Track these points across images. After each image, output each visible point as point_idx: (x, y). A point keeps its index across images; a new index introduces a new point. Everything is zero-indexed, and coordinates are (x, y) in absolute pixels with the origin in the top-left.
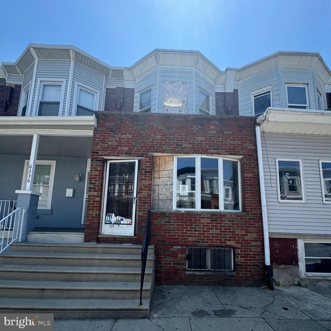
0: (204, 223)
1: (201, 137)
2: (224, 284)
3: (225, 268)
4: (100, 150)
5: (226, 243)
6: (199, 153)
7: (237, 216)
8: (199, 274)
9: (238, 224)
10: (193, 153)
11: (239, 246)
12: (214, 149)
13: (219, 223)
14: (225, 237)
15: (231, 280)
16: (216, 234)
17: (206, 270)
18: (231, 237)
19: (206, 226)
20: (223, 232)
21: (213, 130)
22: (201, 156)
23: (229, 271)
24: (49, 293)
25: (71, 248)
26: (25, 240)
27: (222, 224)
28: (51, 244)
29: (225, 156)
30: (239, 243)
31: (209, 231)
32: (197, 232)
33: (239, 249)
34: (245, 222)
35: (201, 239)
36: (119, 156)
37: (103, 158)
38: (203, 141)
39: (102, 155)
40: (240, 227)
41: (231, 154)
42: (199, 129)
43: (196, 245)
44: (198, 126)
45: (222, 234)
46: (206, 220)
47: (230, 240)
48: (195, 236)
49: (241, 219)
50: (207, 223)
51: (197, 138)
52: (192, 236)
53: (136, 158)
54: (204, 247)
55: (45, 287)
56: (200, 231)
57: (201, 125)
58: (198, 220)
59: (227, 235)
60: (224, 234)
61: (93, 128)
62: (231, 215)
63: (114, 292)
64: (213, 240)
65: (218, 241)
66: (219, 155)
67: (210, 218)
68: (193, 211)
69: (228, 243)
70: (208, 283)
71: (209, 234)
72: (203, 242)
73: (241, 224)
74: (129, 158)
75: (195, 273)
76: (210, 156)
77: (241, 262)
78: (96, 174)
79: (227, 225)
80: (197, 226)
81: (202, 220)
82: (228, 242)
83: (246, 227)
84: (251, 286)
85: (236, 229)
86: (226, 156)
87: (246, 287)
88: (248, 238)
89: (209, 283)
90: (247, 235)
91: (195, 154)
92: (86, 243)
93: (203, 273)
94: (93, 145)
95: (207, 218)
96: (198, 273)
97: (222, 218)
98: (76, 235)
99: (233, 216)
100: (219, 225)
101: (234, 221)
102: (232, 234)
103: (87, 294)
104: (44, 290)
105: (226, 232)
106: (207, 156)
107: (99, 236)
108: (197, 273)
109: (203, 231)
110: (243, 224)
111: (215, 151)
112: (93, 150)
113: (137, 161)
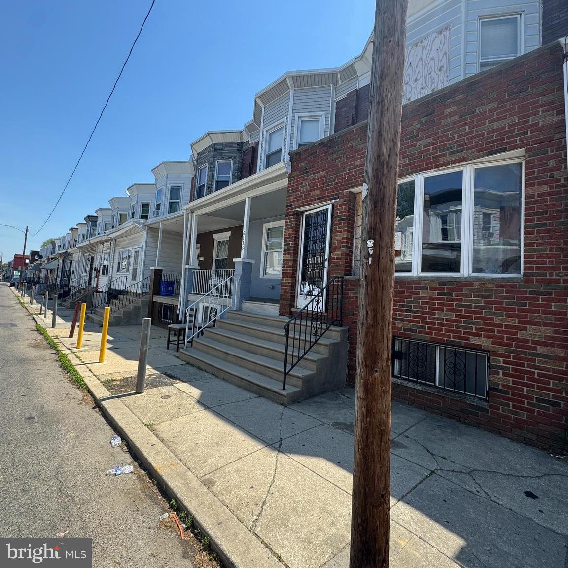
0: (426, 298)
1: (426, 137)
2: (461, 419)
3: (465, 388)
4: (293, 202)
5: (468, 339)
6: (421, 170)
7: (497, 286)
8: (412, 386)
9: (501, 303)
10: (410, 173)
11: (502, 350)
12: (451, 153)
13: (456, 299)
14: (467, 328)
15: (477, 414)
16: (447, 320)
17: (427, 384)
18: (481, 330)
19: (428, 303)
20: (463, 316)
21: (451, 115)
22: (425, 175)
23: (475, 396)
24: (230, 358)
25: (265, 320)
26: (240, 309)
27: (461, 300)
28: (254, 314)
29: (475, 161)
30: (501, 344)
31: (434, 314)
32: (412, 314)
33: (501, 356)
34: (518, 298)
35: (419, 327)
36: (311, 204)
37: (297, 210)
38: (430, 144)
39: (295, 207)
40: (505, 309)
41: (489, 154)
42: (424, 124)
43: (410, 337)
44: (422, 119)
45: (460, 322)
46: (428, 293)
47: (479, 335)
48: (408, 321)
49: (507, 292)
50: (431, 299)
51: (418, 143)
52: (403, 320)
53: (329, 202)
54: (425, 341)
55: (228, 352)
56: (417, 312)
57: (427, 116)
58: (413, 293)
59: (473, 323)
60: (465, 322)
61: (287, 175)
62: (484, 284)
63: (271, 370)
64: (441, 330)
65: (451, 334)
66: (463, 163)
67: (436, 289)
68: (405, 277)
69: (474, 340)
70: (429, 407)
71: (434, 319)
72: (420, 332)
73: (507, 303)
74: (321, 204)
75: (405, 383)
76: (443, 169)
77: (503, 386)
78: (289, 232)
79: (473, 305)
80: (412, 302)
81: (422, 293)
82: (473, 337)
83: (522, 310)
84: (527, 442)
85: (494, 314)
86: (479, 160)
87: (513, 440)
88: (527, 335)
89: (431, 408)
90: (525, 329)
91: (414, 174)
92: (280, 317)
93: (419, 388)
94: (287, 197)
95: (432, 289)
96: (410, 385)
97: (461, 290)
98: (274, 307)
99: (487, 285)
100: (455, 303)
101: (490, 297)
102: (484, 324)
103: (252, 366)
104: (227, 353)
105: (471, 318)
106: (437, 171)
107: (293, 309)
108: (408, 383)
109: (422, 312)
110: (513, 304)
111: (453, 158)
112: (287, 203)
113: (330, 207)
